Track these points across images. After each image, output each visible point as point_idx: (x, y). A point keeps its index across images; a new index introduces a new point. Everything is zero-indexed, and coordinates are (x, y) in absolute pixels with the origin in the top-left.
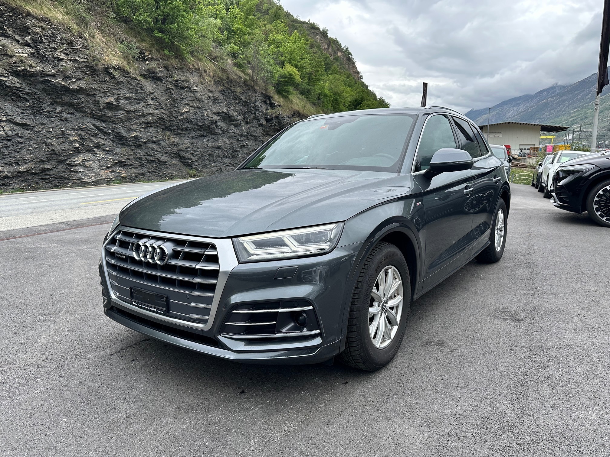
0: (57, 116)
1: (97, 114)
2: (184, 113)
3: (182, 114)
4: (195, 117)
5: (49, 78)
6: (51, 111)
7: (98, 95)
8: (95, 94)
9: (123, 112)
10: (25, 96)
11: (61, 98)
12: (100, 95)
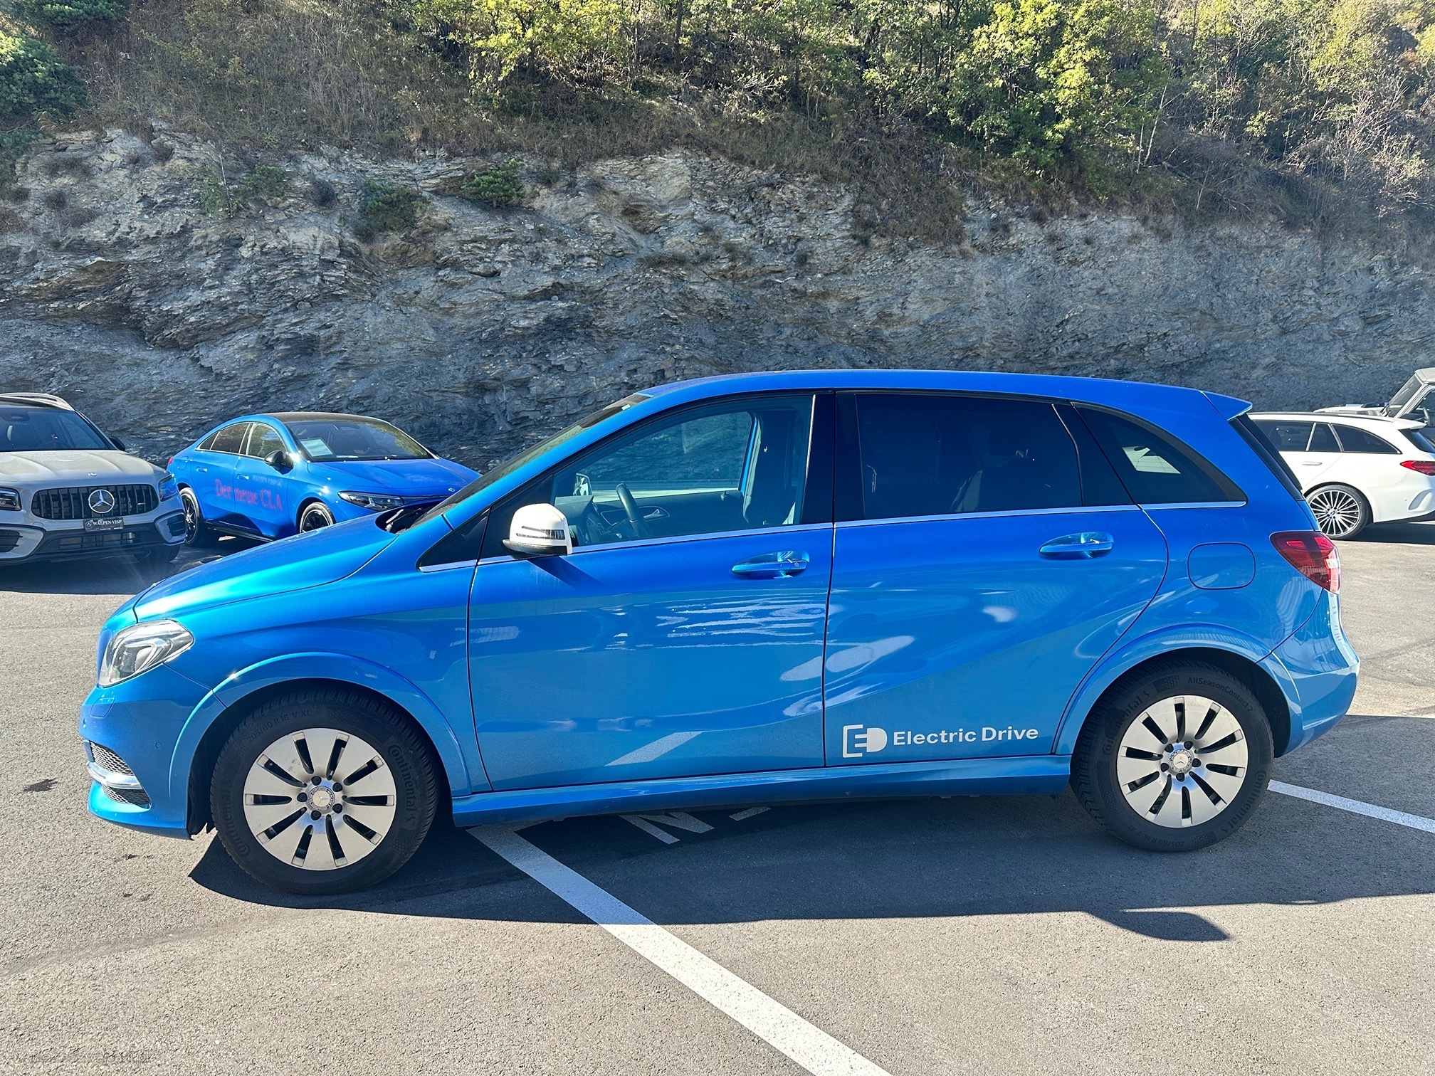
0: (782, 345)
1: (858, 337)
2: (1068, 320)
3: (1062, 323)
4: (1099, 328)
5: (772, 277)
6: (774, 337)
7: (864, 300)
8: (858, 298)
9: (912, 328)
10: (729, 314)
11: (793, 312)
12: (868, 299)
